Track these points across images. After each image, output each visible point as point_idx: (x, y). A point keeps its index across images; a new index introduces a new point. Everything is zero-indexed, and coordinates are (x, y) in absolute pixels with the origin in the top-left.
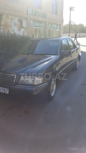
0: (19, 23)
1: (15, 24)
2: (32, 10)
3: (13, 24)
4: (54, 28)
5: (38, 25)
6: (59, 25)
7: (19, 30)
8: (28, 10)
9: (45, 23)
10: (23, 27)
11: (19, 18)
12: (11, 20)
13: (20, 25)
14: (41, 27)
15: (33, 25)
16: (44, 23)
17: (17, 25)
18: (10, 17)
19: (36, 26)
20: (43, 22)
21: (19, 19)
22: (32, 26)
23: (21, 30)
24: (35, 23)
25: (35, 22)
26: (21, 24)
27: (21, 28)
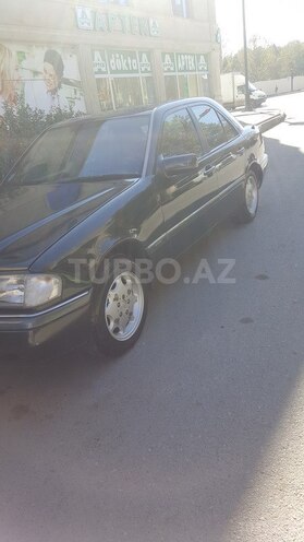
0: (50, 67)
1: (36, 73)
2: (94, 13)
3: (26, 75)
4: (185, 70)
5: (121, 64)
6: (202, 57)
7: (54, 92)
8: (79, 15)
9: (149, 53)
10: (67, 82)
11: (46, 49)
12: (20, 61)
13: (53, 73)
14: (137, 71)
15: (103, 69)
16: (144, 56)
17: (41, 77)
18: (14, 48)
19: (117, 71)
20: (141, 54)
21: (47, 54)
22: (100, 72)
23: (60, 92)
24: (112, 61)
25: (110, 57)
26: (59, 68)
27: (60, 87)
